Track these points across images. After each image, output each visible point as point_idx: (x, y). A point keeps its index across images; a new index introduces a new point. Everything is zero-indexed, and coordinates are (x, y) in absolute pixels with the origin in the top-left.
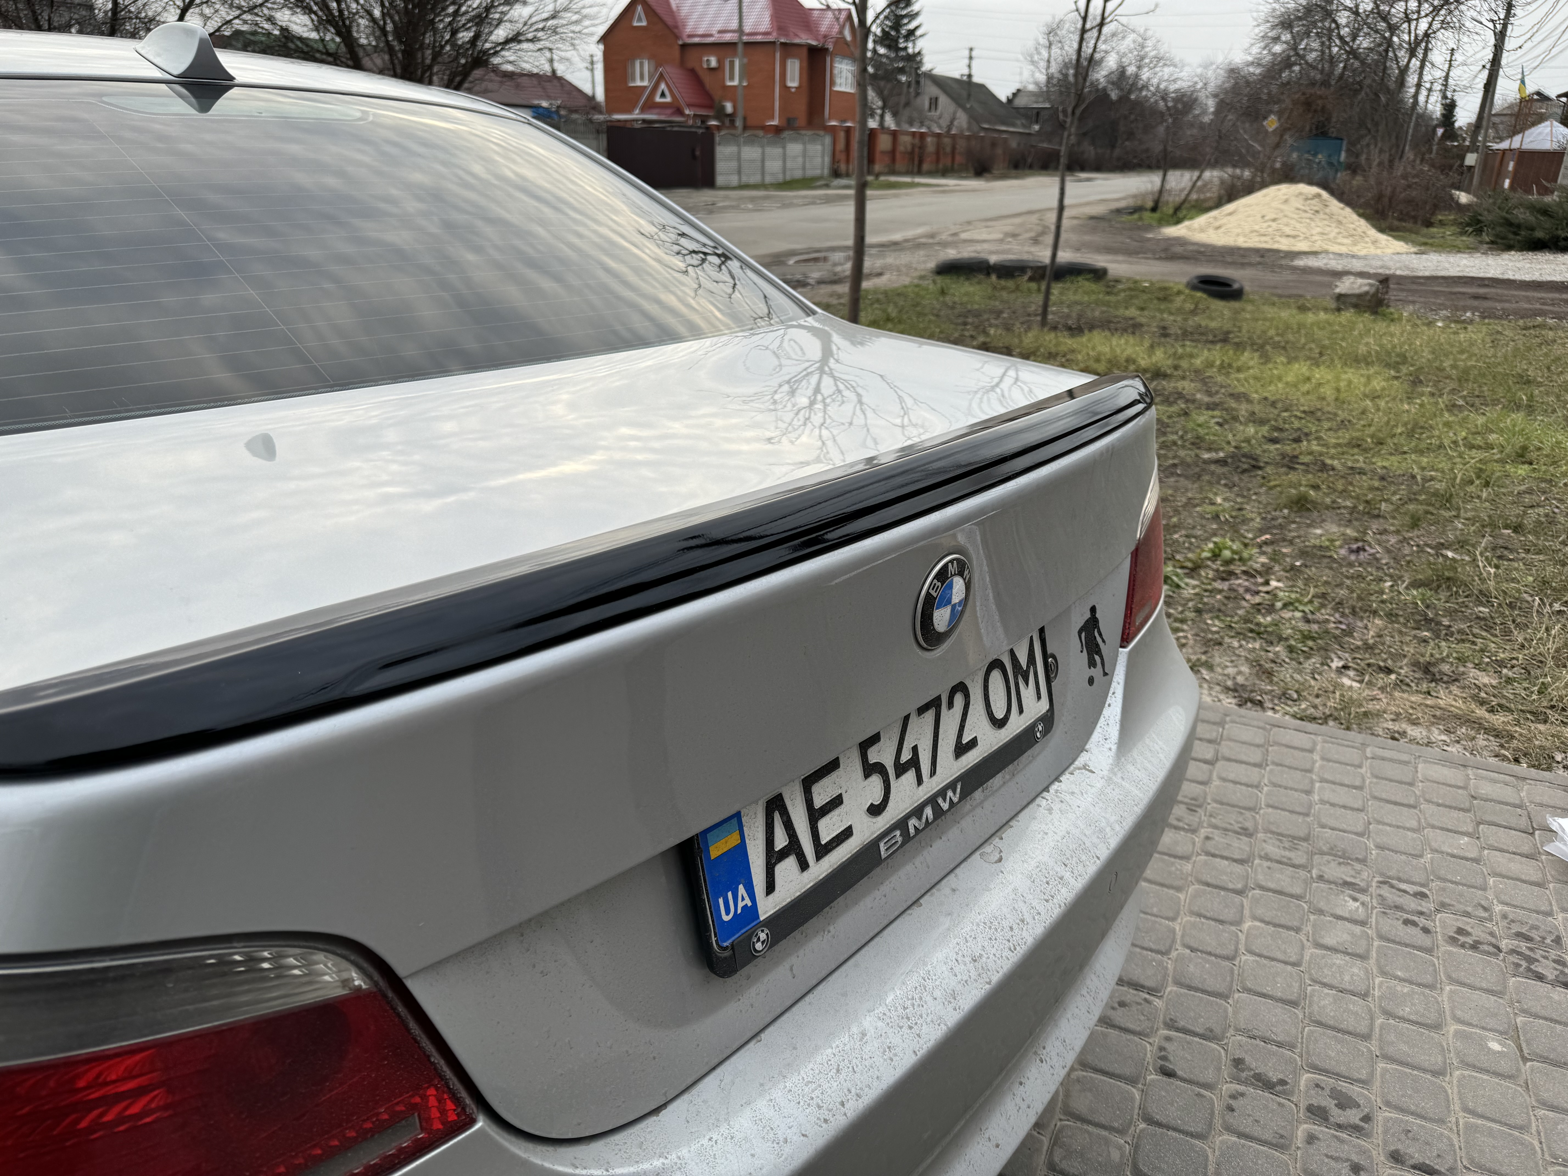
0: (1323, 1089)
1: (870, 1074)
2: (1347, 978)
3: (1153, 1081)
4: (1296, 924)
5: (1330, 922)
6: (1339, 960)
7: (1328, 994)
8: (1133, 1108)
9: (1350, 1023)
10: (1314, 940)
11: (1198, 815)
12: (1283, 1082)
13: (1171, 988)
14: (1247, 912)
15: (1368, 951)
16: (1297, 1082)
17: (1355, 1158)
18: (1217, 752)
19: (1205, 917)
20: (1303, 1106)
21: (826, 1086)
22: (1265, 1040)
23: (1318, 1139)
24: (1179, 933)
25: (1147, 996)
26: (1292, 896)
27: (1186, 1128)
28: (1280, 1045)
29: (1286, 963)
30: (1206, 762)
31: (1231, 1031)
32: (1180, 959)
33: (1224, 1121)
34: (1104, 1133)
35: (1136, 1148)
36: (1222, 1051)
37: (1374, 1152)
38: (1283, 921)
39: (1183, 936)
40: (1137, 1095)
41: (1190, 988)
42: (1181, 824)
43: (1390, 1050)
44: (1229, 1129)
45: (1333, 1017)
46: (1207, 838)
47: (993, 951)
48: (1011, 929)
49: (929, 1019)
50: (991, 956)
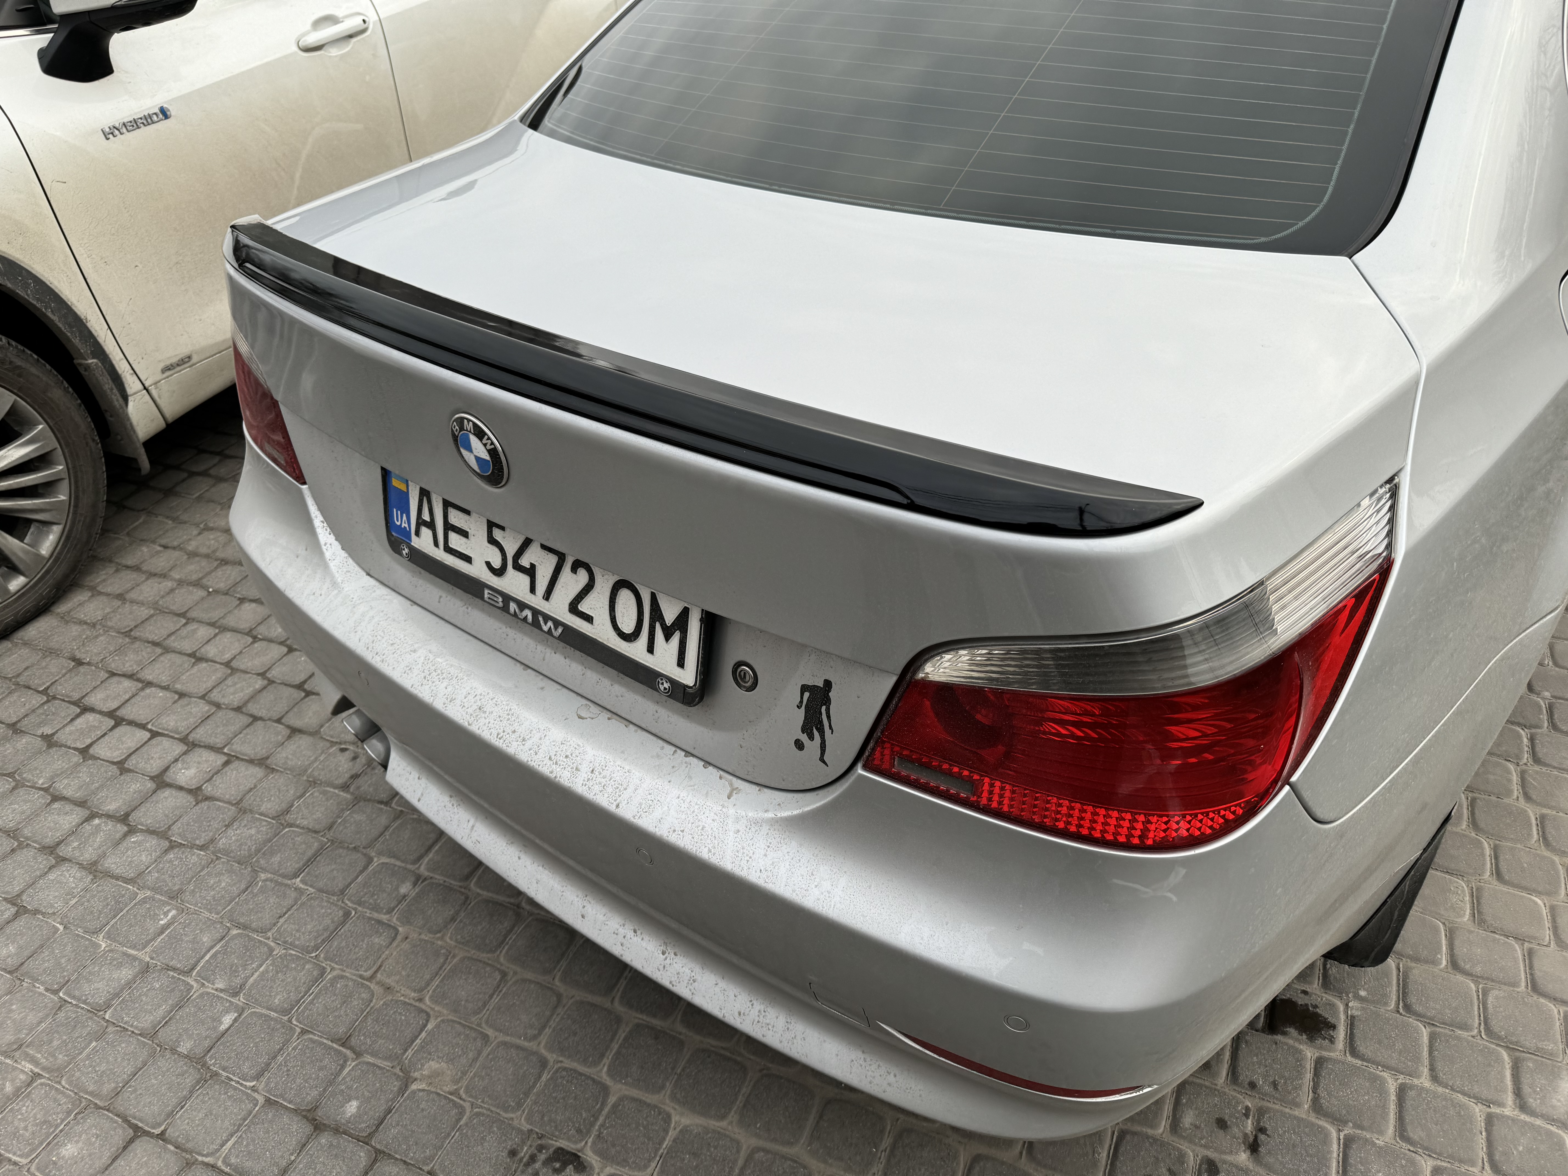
1: (395, 663)
21: (384, 641)
47: (492, 721)
48: (514, 732)
49: (433, 688)
50: (487, 721)
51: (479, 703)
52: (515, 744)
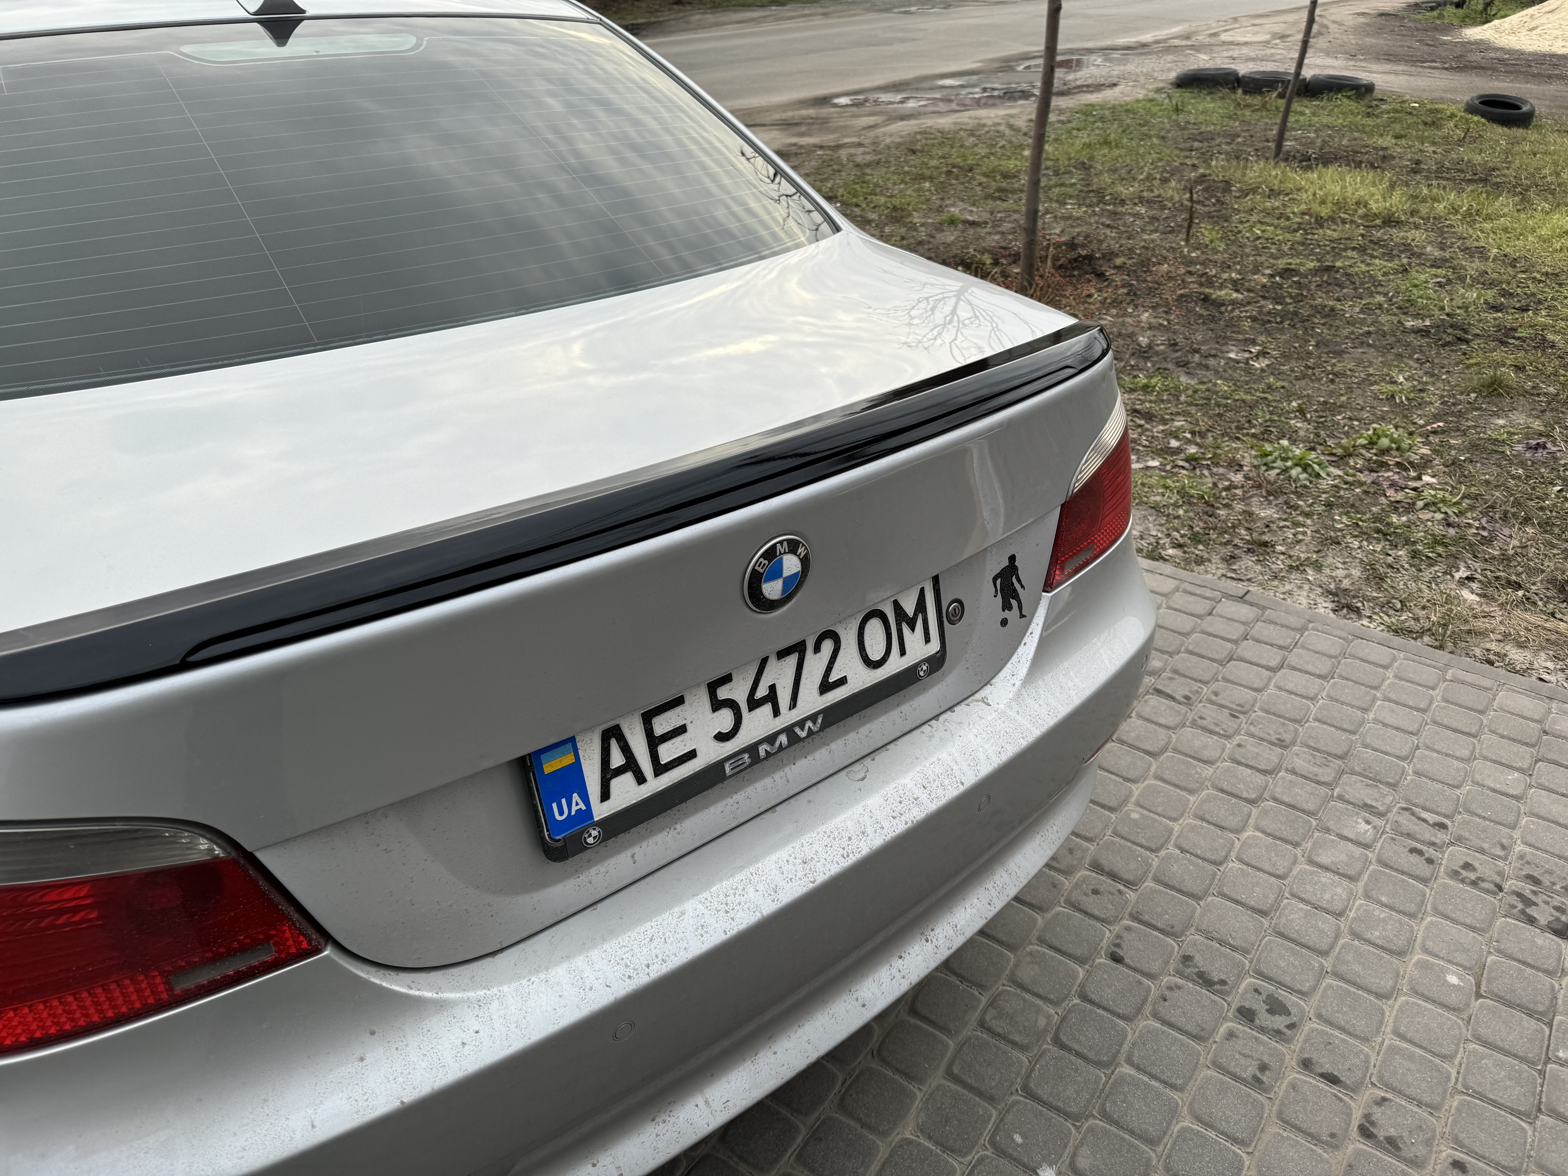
0: (1260, 994)
1: (678, 945)
2: (1327, 896)
3: (1100, 964)
4: (1297, 839)
5: (1333, 841)
6: (1326, 878)
7: (1302, 909)
8: (1072, 986)
9: (1312, 938)
10: (1309, 857)
11: (1238, 721)
12: (1223, 982)
13: (1149, 884)
14: (1251, 822)
15: (1360, 874)
16: (1237, 984)
17: (1266, 1059)
18: (1285, 659)
19: (1208, 822)
20: (1234, 1006)
21: (637, 951)
22: (1221, 942)
23: (1237, 1037)
24: (1176, 833)
25: (1122, 888)
26: (1304, 811)
27: (1116, 1009)
28: (1234, 948)
29: (1271, 874)
30: (1268, 668)
31: (1192, 930)
32: (1169, 857)
33: (1154, 1009)
34: (1039, 1002)
35: (1064, 1019)
36: (1176, 947)
37: (1288, 1057)
38: (1284, 835)
39: (1177, 838)
40: (1081, 973)
41: (1167, 885)
42: (1217, 729)
43: (1342, 969)
44: (1155, 1015)
45: (1298, 931)
46: (1239, 745)
47: (826, 856)
48: (850, 839)
49: (746, 907)
50: (822, 860)
51: (798, 861)
52: (862, 844)
